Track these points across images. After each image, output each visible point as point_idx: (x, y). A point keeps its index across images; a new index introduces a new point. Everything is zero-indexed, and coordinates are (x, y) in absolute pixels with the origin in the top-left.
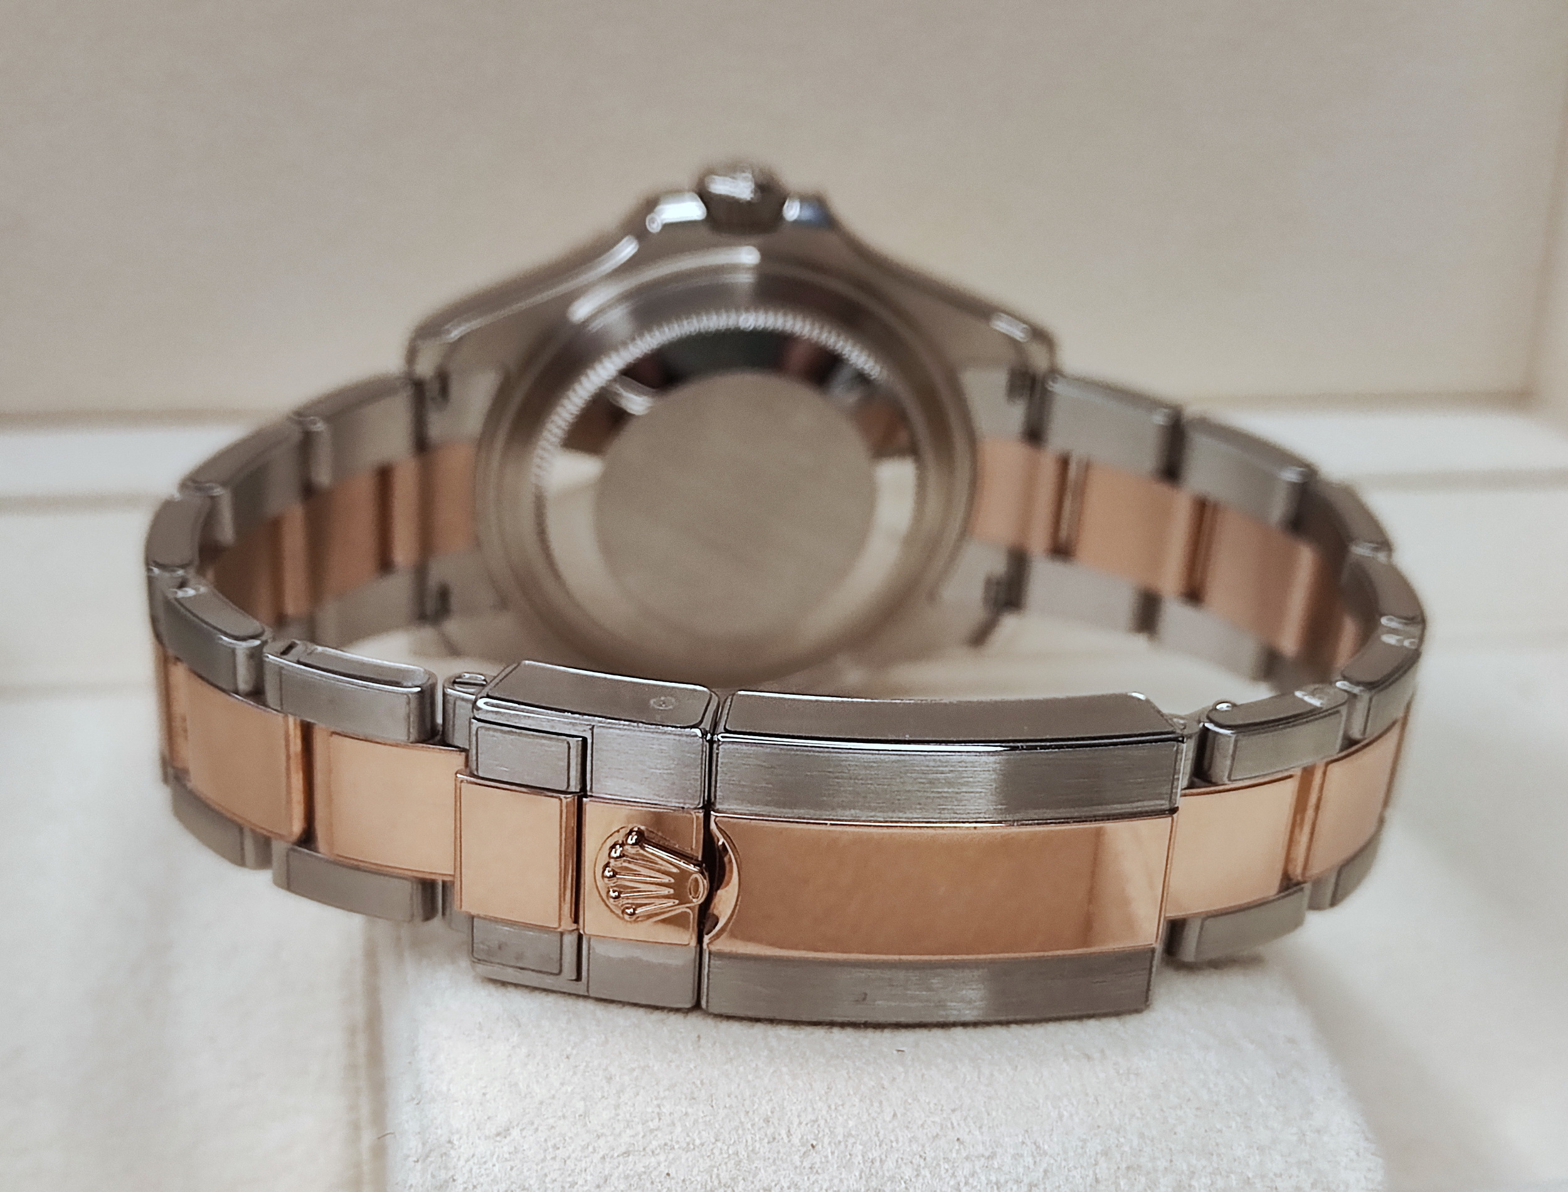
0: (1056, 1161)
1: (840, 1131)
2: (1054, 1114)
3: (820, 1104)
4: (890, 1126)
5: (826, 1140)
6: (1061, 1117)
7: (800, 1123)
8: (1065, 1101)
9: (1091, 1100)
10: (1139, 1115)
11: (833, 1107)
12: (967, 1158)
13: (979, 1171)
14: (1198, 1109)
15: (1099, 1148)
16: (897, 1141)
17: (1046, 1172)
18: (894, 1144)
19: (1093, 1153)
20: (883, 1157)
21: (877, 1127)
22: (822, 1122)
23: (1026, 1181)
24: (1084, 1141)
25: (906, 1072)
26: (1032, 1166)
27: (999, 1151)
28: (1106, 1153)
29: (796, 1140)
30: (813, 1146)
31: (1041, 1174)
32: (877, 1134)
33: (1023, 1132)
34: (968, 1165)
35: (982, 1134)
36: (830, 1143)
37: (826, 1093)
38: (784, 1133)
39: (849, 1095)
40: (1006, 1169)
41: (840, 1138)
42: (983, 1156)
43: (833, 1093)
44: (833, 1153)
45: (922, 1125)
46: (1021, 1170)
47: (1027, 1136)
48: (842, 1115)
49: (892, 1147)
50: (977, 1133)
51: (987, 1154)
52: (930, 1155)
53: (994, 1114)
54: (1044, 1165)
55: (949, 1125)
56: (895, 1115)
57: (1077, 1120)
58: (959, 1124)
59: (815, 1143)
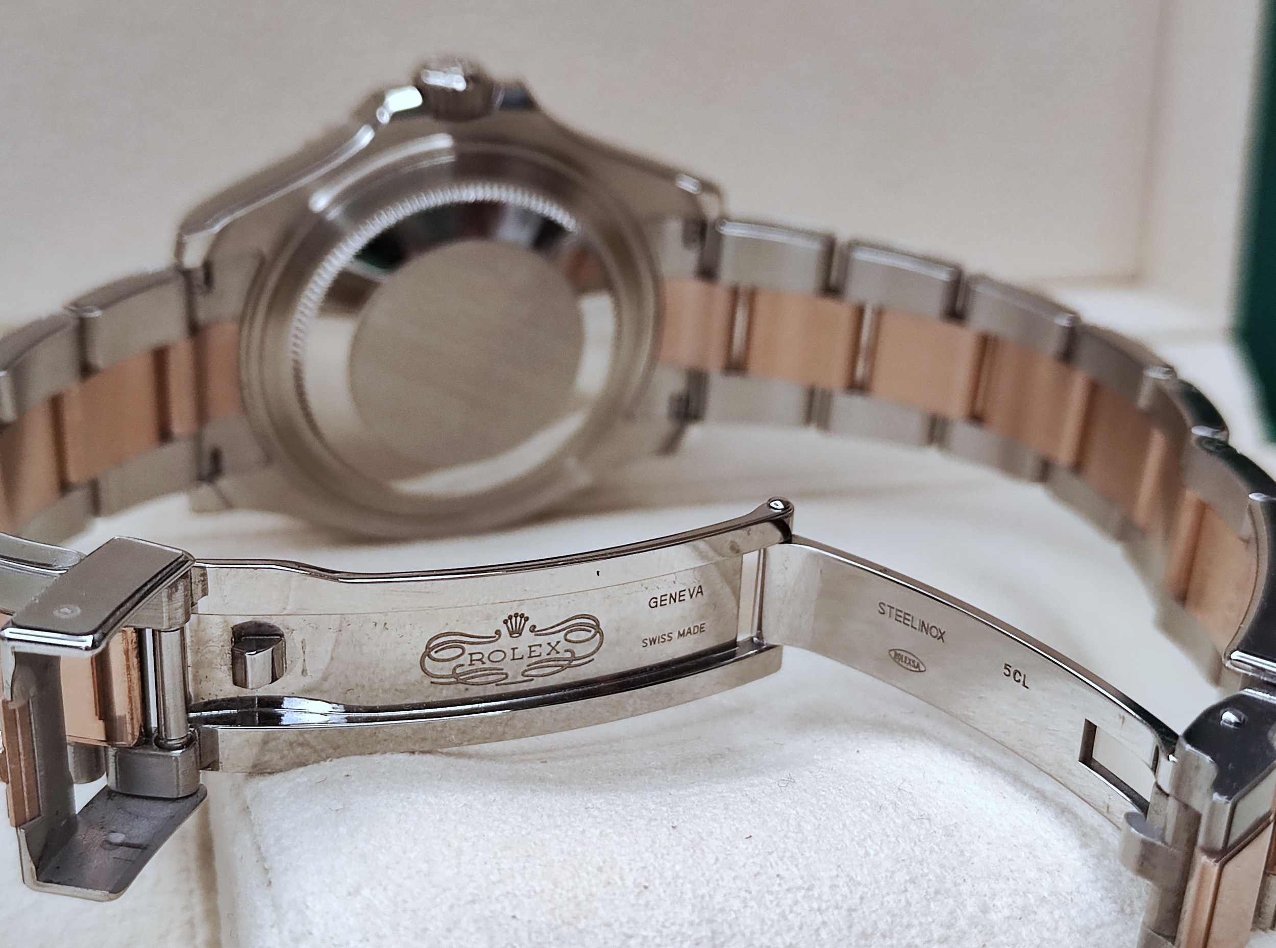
0: (870, 889)
1: (669, 875)
2: (862, 852)
3: (647, 855)
4: (715, 867)
5: (657, 882)
6: (867, 854)
7: (631, 870)
8: (869, 842)
9: (893, 839)
10: (937, 849)
11: (659, 856)
12: (788, 890)
13: (801, 900)
14: (989, 844)
15: (907, 878)
16: (722, 879)
17: (862, 898)
18: (720, 882)
19: (902, 881)
20: (712, 893)
21: (702, 869)
22: (651, 868)
23: (845, 906)
24: (893, 872)
25: (721, 827)
26: (849, 895)
27: (817, 883)
28: (913, 881)
29: (629, 883)
30: (646, 887)
31: (857, 901)
32: (703, 875)
33: (836, 867)
34: (790, 895)
35: (799, 870)
36: (661, 884)
37: (651, 846)
38: (617, 878)
39: (672, 846)
40: (825, 898)
41: (669, 880)
42: (803, 888)
43: (657, 845)
44: (665, 892)
45: (744, 866)
46: (839, 898)
47: (840, 870)
48: (669, 861)
49: (718, 885)
50: (795, 870)
51: (806, 886)
52: (754, 889)
53: (807, 854)
54: (859, 894)
55: (768, 865)
56: (717, 860)
57: (882, 855)
58: (777, 864)
59: (647, 884)
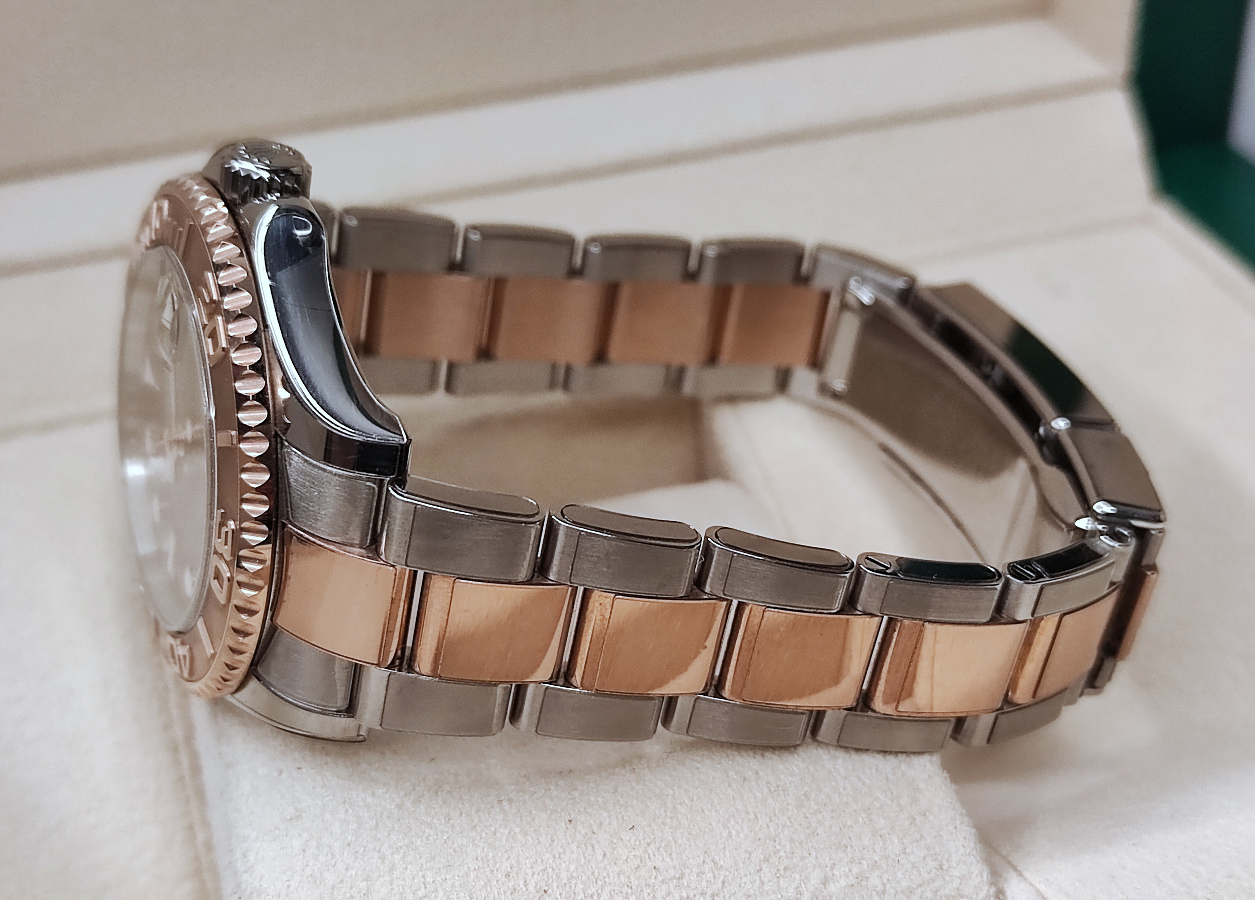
0: (730, 872)
1: (564, 875)
2: (725, 834)
3: (547, 855)
4: (602, 865)
5: (555, 885)
6: (730, 834)
7: (533, 874)
8: (733, 822)
9: (752, 816)
10: (788, 824)
11: (557, 856)
12: (663, 881)
13: (673, 890)
14: (832, 811)
15: (762, 857)
16: (609, 877)
17: (723, 882)
18: (607, 880)
19: (758, 862)
20: (600, 891)
21: (592, 867)
22: (550, 870)
23: (709, 892)
24: (750, 853)
25: (610, 816)
26: (713, 880)
27: (687, 871)
28: (766, 860)
29: (531, 888)
30: (545, 891)
31: (720, 885)
32: (593, 873)
33: (703, 853)
34: (664, 887)
35: (672, 860)
36: (557, 887)
37: (550, 845)
38: (522, 883)
39: (568, 843)
40: (693, 886)
41: (565, 881)
42: (675, 878)
43: (555, 844)
44: (560, 894)
45: (626, 860)
46: (704, 884)
47: (706, 855)
48: (564, 862)
49: (605, 882)
50: (668, 860)
51: (678, 876)
52: (634, 883)
53: (680, 842)
54: (722, 878)
55: (647, 857)
56: (605, 855)
57: (742, 836)
58: (654, 855)
59: (546, 889)
